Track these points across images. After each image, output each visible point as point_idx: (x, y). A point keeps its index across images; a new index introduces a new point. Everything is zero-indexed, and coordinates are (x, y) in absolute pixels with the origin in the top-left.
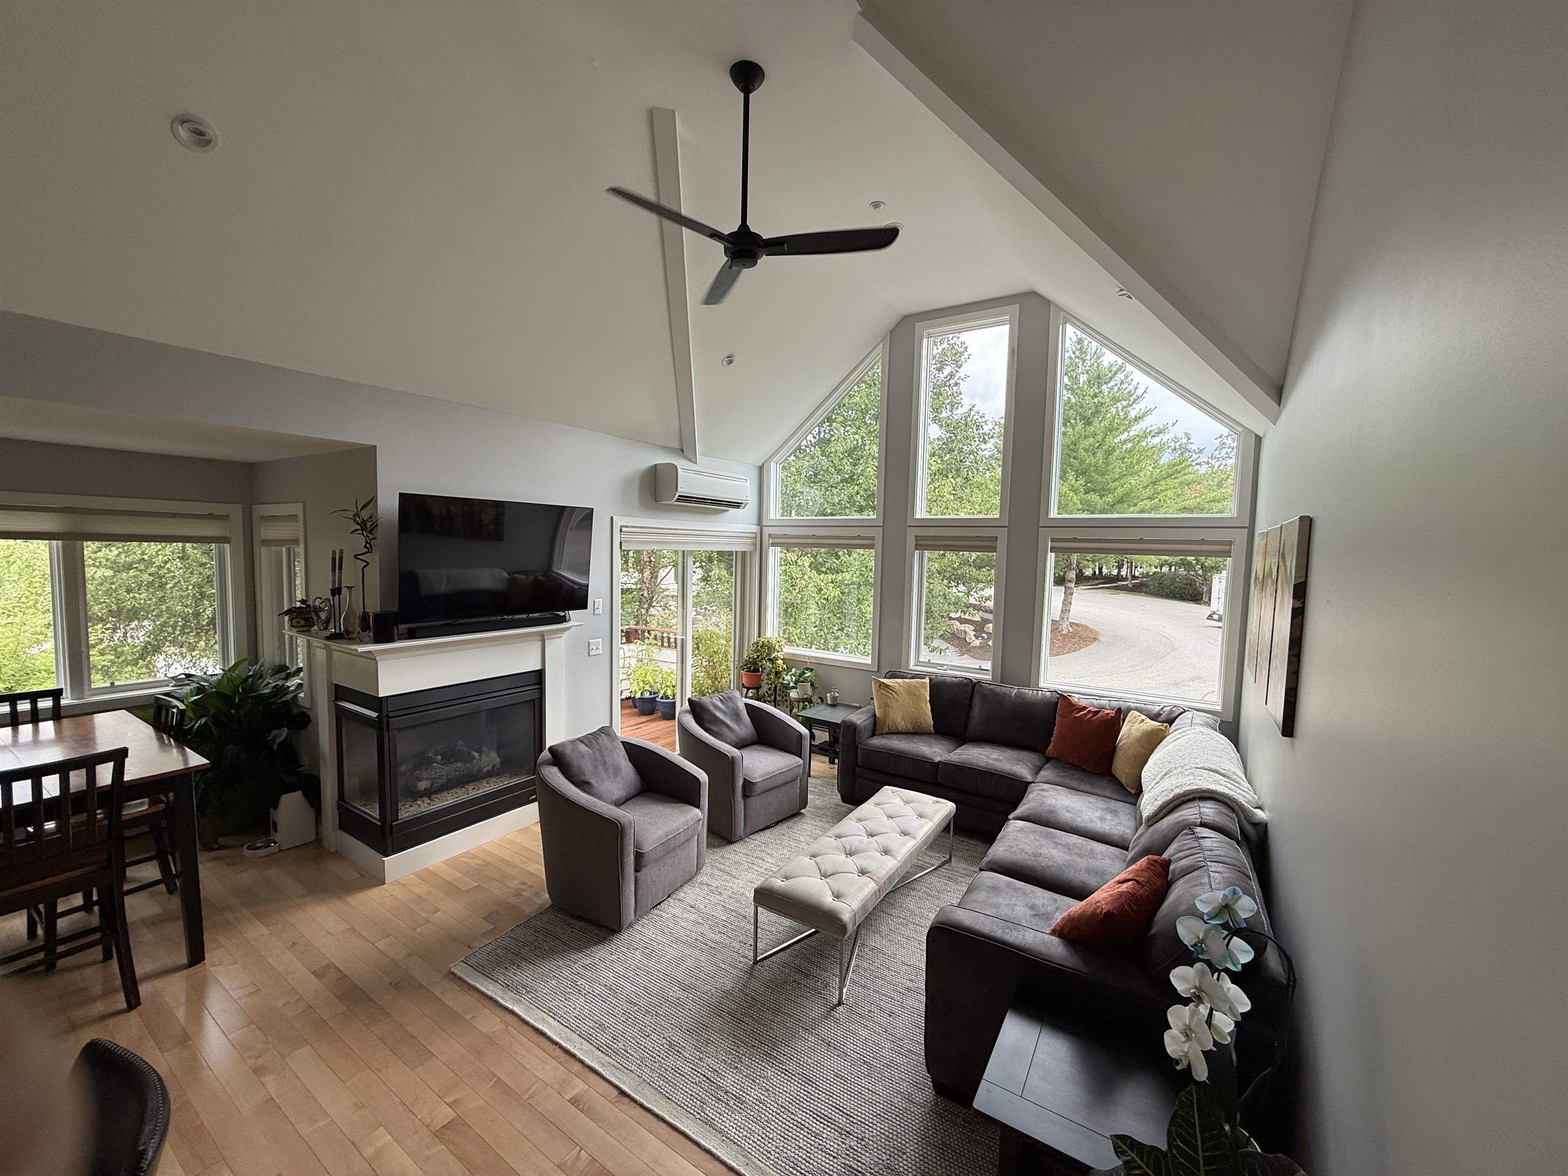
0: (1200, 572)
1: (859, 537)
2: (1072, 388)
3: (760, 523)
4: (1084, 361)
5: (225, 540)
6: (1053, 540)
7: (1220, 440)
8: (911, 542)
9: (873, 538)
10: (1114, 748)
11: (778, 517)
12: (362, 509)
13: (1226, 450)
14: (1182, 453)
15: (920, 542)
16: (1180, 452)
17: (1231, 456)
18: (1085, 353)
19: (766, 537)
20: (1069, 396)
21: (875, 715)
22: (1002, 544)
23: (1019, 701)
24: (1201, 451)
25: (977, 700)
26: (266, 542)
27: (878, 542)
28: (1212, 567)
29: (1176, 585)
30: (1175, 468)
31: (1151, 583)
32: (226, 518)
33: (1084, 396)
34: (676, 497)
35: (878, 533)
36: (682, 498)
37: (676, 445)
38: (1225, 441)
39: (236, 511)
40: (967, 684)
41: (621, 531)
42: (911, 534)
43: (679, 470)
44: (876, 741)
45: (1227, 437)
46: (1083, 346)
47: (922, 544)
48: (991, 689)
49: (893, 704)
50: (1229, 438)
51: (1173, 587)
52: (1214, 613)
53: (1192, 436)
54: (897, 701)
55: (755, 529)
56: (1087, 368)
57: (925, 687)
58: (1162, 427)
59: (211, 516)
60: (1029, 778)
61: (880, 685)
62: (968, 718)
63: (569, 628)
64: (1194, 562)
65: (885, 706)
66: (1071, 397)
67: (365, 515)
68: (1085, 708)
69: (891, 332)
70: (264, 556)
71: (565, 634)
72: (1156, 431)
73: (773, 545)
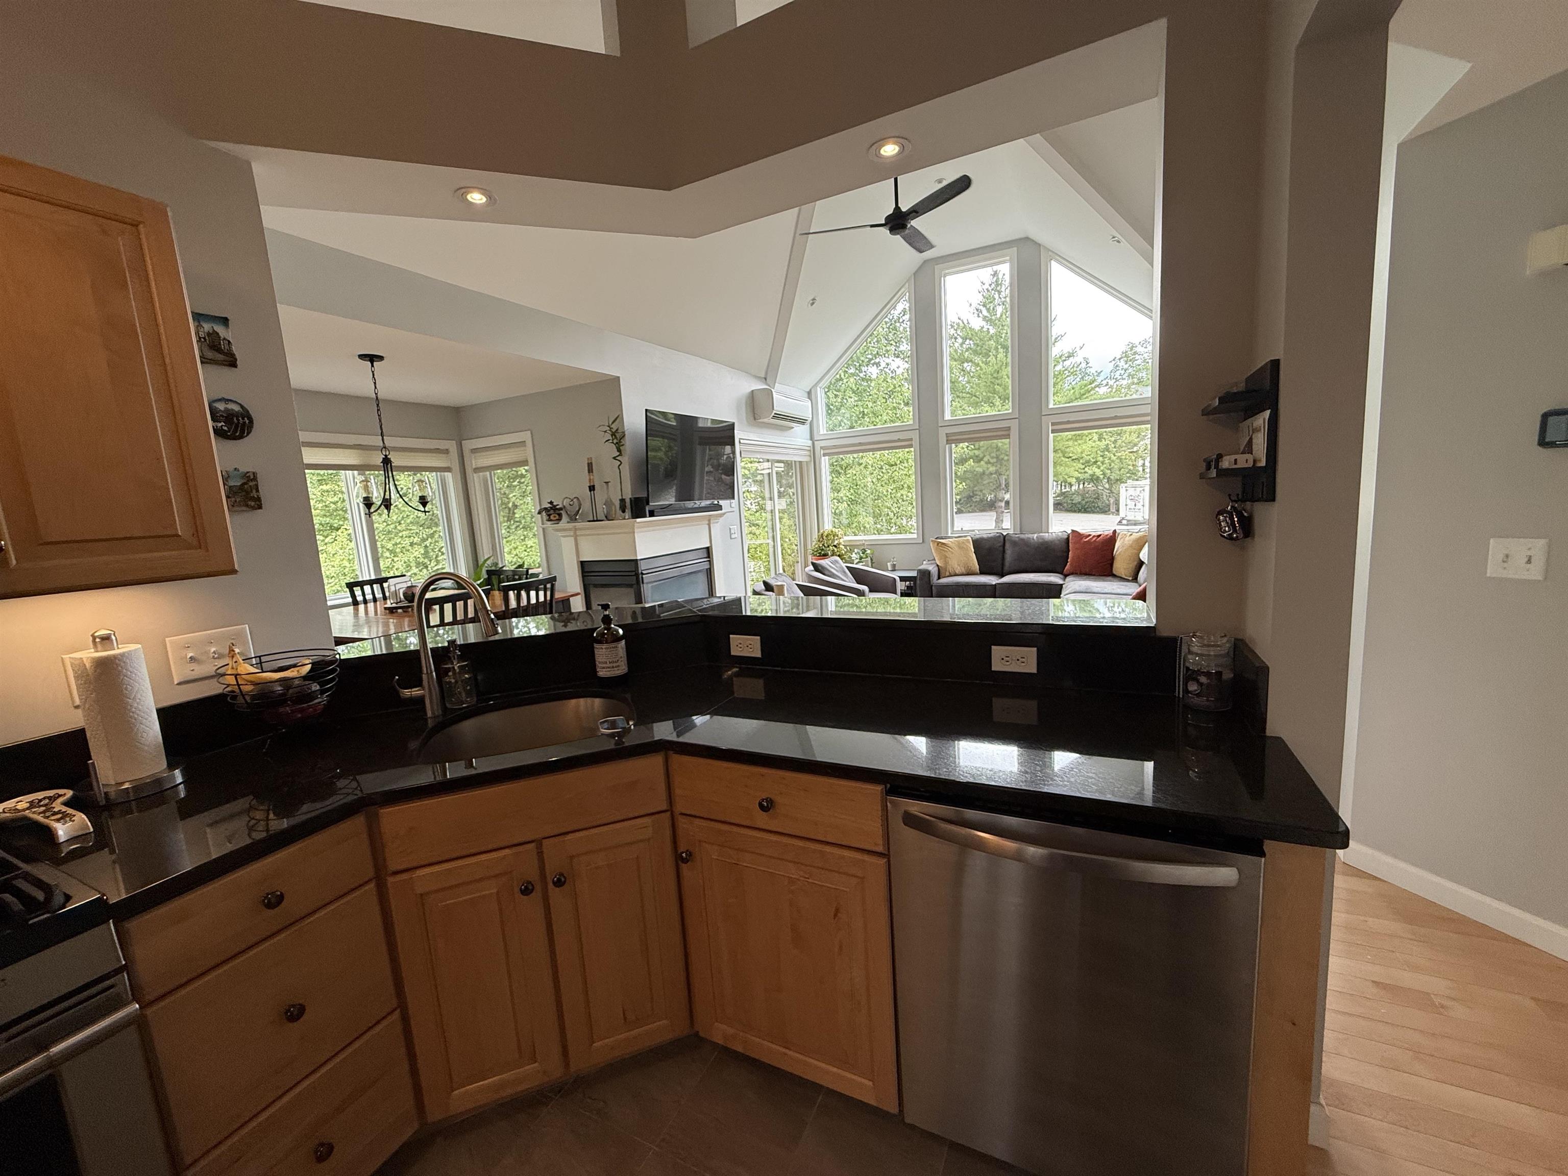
0: (1107, 486)
1: (899, 440)
2: (991, 319)
3: (812, 438)
4: (999, 292)
5: (448, 469)
6: (1053, 424)
7: (1113, 362)
8: (943, 439)
9: (911, 439)
10: (1112, 559)
11: (825, 432)
12: (613, 423)
13: (1120, 371)
14: (1082, 378)
15: (950, 438)
16: (1080, 376)
17: (1124, 377)
18: (1001, 285)
19: (817, 448)
20: (988, 327)
21: (938, 565)
22: (1014, 433)
23: (1040, 541)
24: (1099, 374)
25: (1007, 545)
26: (477, 470)
27: (916, 442)
28: (1117, 480)
29: (1086, 500)
30: (1086, 388)
31: (1065, 500)
32: (446, 452)
33: (1002, 326)
34: (773, 414)
35: (915, 436)
36: (777, 416)
37: (763, 375)
38: (1118, 363)
39: (452, 446)
40: (999, 536)
41: (740, 442)
42: (943, 433)
43: (774, 393)
44: (943, 581)
45: (1120, 359)
46: (998, 278)
47: (952, 439)
48: (1018, 537)
49: (948, 554)
50: (1122, 360)
51: (1084, 502)
52: (1123, 519)
53: (1090, 361)
54: (952, 553)
55: (810, 443)
56: (1003, 299)
57: (969, 542)
58: (1071, 351)
59: (437, 451)
60: (1061, 582)
61: (938, 544)
62: (1003, 559)
63: (724, 514)
64: (1102, 477)
65: (945, 558)
66: (991, 328)
67: (614, 427)
68: (1090, 535)
69: (914, 274)
70: (475, 481)
71: (721, 519)
72: (1066, 355)
73: (825, 455)
